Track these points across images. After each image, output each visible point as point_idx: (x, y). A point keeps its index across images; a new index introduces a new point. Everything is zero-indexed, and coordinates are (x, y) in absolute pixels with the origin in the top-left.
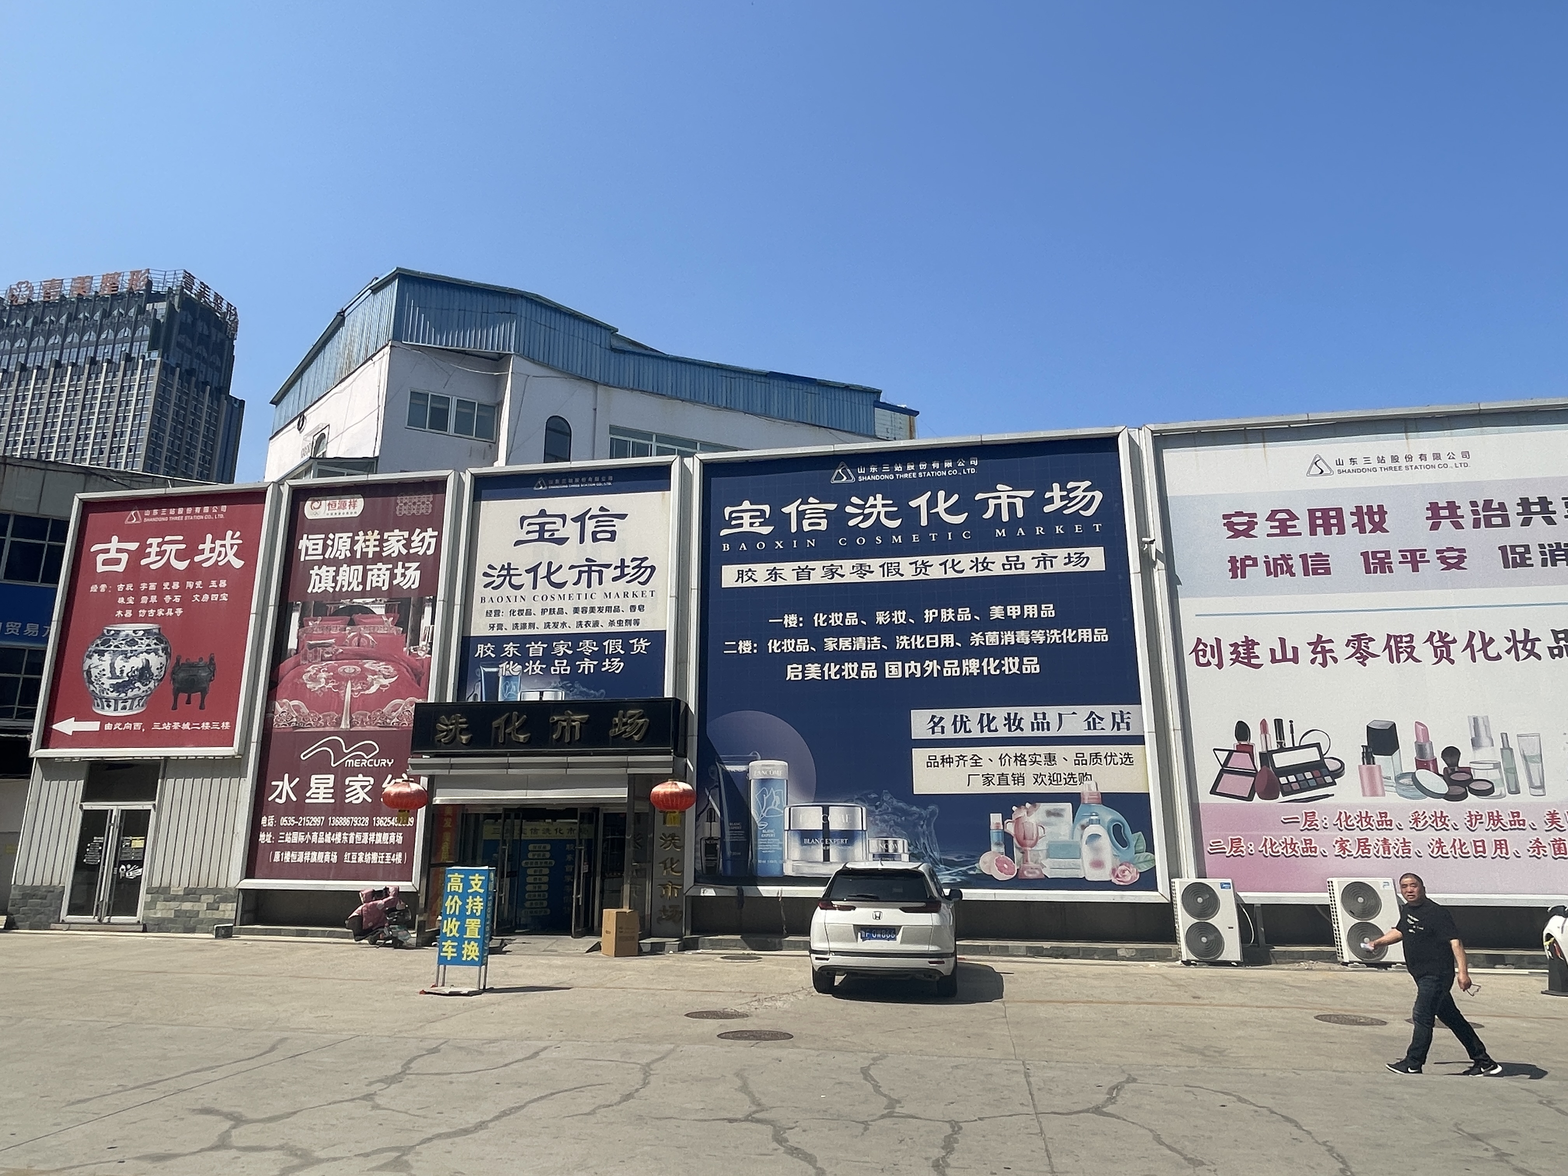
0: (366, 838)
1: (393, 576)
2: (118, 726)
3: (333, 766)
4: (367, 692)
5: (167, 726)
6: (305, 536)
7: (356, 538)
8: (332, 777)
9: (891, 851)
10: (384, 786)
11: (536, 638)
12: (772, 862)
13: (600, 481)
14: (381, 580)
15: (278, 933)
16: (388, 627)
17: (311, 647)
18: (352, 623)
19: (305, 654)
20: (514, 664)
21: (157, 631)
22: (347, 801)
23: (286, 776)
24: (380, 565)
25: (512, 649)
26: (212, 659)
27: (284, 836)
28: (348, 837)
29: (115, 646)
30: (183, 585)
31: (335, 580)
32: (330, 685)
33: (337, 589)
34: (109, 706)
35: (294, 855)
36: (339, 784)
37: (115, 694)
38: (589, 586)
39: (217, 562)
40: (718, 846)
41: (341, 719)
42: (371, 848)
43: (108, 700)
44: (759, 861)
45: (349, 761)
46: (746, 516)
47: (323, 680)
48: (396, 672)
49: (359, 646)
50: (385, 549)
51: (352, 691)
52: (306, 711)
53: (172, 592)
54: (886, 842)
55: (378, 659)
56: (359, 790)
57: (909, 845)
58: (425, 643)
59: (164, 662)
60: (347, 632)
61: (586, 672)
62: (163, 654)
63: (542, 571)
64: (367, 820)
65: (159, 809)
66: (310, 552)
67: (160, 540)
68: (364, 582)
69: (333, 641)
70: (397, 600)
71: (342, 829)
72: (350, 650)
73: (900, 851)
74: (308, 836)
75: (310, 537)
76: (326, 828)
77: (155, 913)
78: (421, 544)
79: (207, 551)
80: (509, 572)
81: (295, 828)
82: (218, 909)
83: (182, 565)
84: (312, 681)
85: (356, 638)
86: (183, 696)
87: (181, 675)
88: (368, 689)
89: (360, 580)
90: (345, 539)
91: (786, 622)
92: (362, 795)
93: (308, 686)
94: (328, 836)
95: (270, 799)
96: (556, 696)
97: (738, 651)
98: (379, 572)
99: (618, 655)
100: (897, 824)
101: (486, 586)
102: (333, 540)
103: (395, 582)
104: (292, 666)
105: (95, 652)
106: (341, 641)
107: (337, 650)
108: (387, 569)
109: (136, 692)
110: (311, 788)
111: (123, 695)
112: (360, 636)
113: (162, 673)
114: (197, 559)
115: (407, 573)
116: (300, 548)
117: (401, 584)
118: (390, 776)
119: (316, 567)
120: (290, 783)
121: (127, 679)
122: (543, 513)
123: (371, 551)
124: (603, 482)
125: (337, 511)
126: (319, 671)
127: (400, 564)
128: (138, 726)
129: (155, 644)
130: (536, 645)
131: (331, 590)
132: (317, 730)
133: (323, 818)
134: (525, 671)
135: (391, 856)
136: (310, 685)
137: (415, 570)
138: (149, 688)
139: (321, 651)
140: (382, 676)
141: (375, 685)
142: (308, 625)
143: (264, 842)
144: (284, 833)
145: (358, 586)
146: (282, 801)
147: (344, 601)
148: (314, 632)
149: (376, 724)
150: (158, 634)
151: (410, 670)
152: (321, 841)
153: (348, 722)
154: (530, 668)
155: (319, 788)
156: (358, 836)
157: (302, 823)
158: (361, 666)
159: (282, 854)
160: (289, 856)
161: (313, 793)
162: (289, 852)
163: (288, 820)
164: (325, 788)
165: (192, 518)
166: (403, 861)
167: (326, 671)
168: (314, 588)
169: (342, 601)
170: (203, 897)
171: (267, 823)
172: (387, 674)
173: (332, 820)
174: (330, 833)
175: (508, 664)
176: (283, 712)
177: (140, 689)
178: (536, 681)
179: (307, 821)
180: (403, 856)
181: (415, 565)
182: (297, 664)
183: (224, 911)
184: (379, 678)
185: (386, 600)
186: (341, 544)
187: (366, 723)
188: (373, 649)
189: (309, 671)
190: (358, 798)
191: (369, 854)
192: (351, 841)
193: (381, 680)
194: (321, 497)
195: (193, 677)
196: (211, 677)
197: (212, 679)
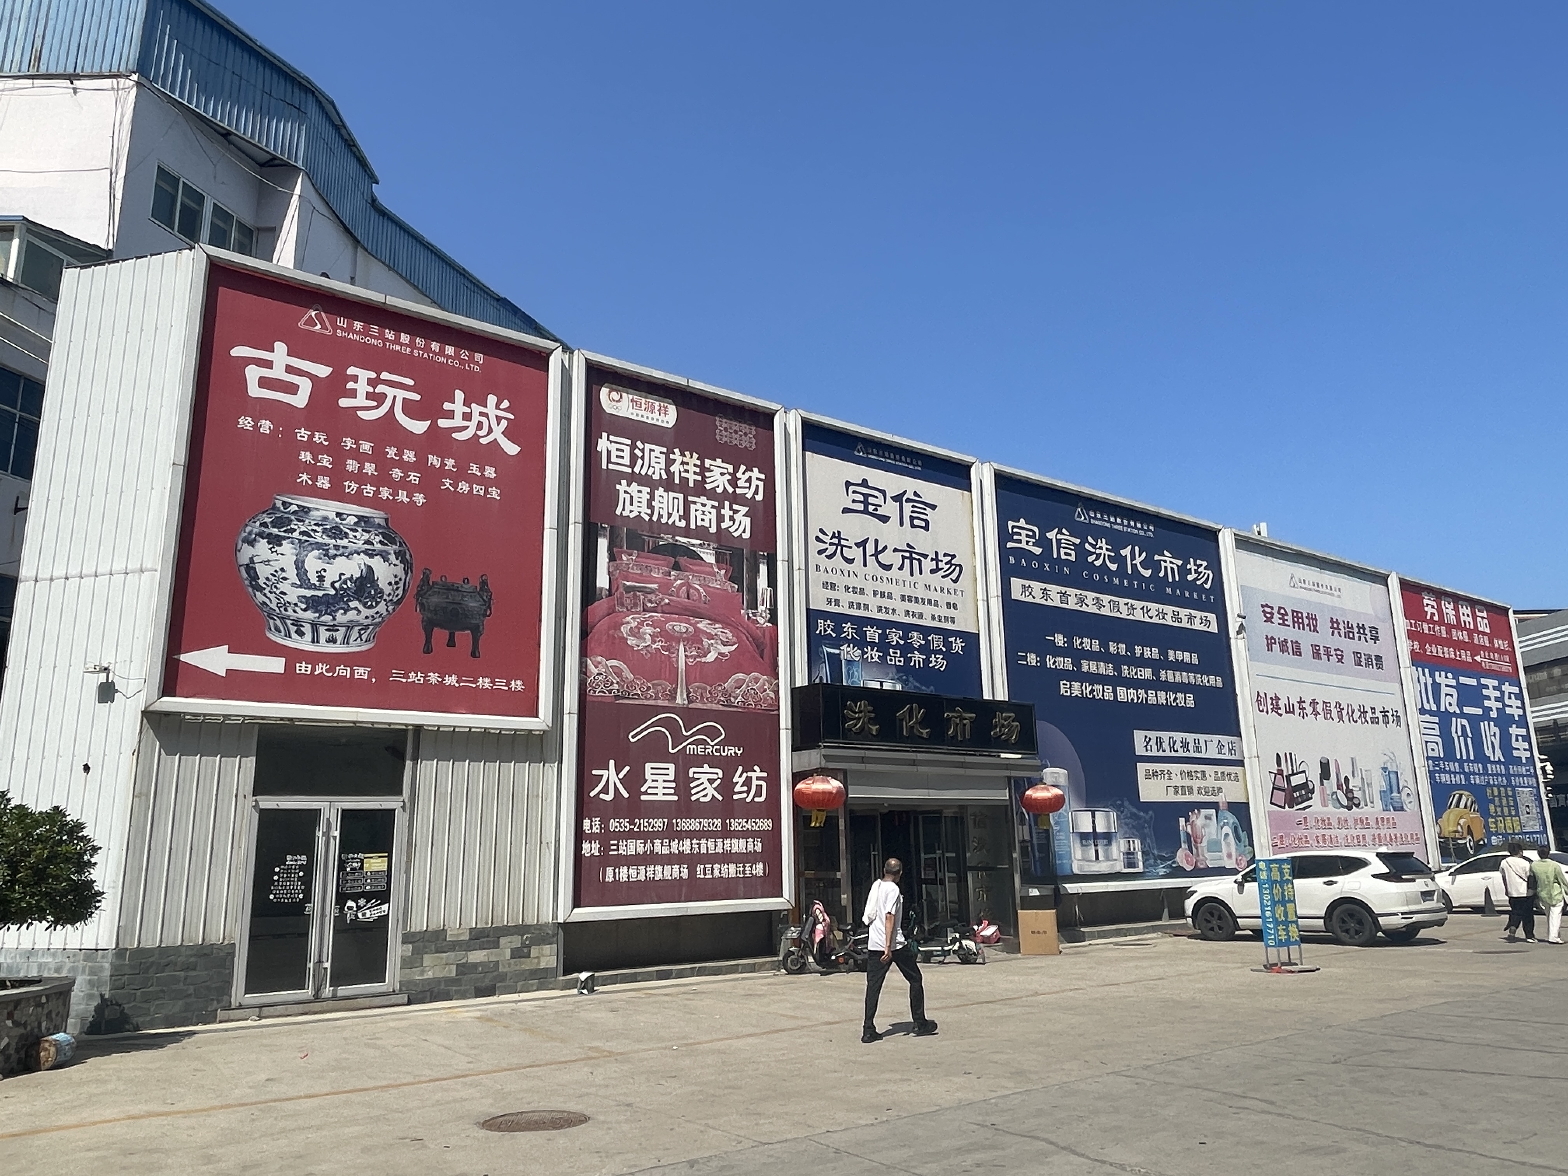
0: (720, 846)
1: (720, 518)
2: (321, 669)
3: (672, 752)
4: (703, 660)
5: (416, 678)
6: (605, 435)
7: (672, 456)
8: (672, 766)
9: (1132, 849)
10: (735, 780)
11: (873, 622)
12: (1064, 861)
14: (707, 519)
16: (719, 580)
17: (629, 589)
18: (677, 567)
19: (621, 598)
20: (854, 648)
21: (383, 523)
22: (693, 798)
23: (612, 762)
24: (703, 499)
25: (850, 630)
26: (484, 583)
27: (617, 845)
28: (699, 844)
29: (301, 533)
30: (421, 460)
31: (650, 506)
32: (657, 645)
33: (655, 518)
34: (301, 633)
35: (632, 871)
36: (682, 775)
37: (310, 615)
38: (912, 574)
39: (476, 437)
40: (1029, 848)
41: (675, 689)
42: (726, 858)
43: (296, 623)
44: (1057, 862)
45: (692, 747)
46: (1024, 532)
47: (648, 637)
48: (735, 640)
49: (688, 598)
50: (708, 480)
51: (686, 656)
52: (631, 676)
53: (403, 466)
54: (1129, 842)
55: (715, 621)
56: (707, 784)
57: (1142, 844)
58: (763, 608)
59: (401, 574)
60: (672, 578)
61: (917, 666)
62: (398, 562)
63: (870, 548)
64: (719, 822)
65: (411, 808)
66: (614, 459)
67: (373, 375)
68: (686, 516)
69: (655, 586)
70: (729, 548)
71: (691, 835)
72: (681, 603)
73: (1137, 849)
74: (649, 845)
75: (612, 438)
76: (671, 834)
77: (422, 973)
78: (747, 485)
79: (458, 416)
80: (839, 541)
81: (631, 835)
82: (529, 957)
83: (419, 427)
84: (635, 636)
85: (684, 589)
86: (440, 635)
87: (435, 600)
88: (706, 655)
89: (681, 513)
90: (657, 454)
91: (1056, 640)
92: (711, 791)
93: (629, 642)
94: (674, 843)
95: (592, 794)
96: (895, 687)
97: (1027, 663)
98: (704, 509)
99: (940, 652)
100: (1134, 827)
101: (820, 552)
102: (643, 451)
103: (724, 526)
104: (606, 612)
105: (261, 535)
106: (666, 588)
107: (662, 599)
108: (713, 507)
109: (352, 615)
110: (645, 781)
111: (327, 618)
112: (689, 587)
113: (400, 592)
114: (443, 423)
115: (735, 516)
116: (599, 449)
117: (731, 530)
118: (740, 768)
119: (624, 482)
120: (618, 773)
121: (333, 592)
122: (865, 483)
123: (692, 478)
125: (643, 413)
126: (641, 623)
127: (727, 504)
128: (362, 671)
129: (381, 542)
130: (872, 630)
131: (647, 518)
132: (646, 703)
133: (666, 820)
134: (865, 657)
135: (751, 867)
136: (631, 641)
137: (744, 515)
138: (377, 613)
139: (642, 597)
140: (719, 642)
141: (713, 652)
142: (621, 559)
143: (589, 855)
144: (616, 842)
145: (680, 521)
146: (610, 797)
147: (665, 537)
148: (630, 570)
149: (718, 703)
150: (383, 527)
151: (750, 639)
152: (666, 851)
153: (685, 696)
154: (868, 654)
155: (657, 781)
156: (711, 844)
157: (639, 827)
158: (694, 625)
159: (617, 870)
160: (624, 873)
161: (650, 787)
162: (626, 868)
163: (620, 824)
164: (664, 781)
165: (426, 356)
166: (764, 873)
167: (651, 626)
168: (623, 509)
169: (662, 535)
170: (503, 941)
171: (591, 828)
172: (725, 640)
173: (677, 823)
174: (676, 840)
175: (849, 646)
176: (598, 674)
177: (360, 612)
178: (875, 669)
179: (646, 824)
180: (764, 867)
181: (744, 510)
182: (612, 611)
183: (538, 957)
184: (717, 643)
185: (715, 546)
186: (653, 460)
187: (707, 699)
188: (706, 606)
189: (628, 623)
190: (706, 795)
191: (726, 866)
192: (704, 850)
193: (718, 647)
194: (620, 388)
195: (455, 606)
196: (486, 611)
197: (488, 613)
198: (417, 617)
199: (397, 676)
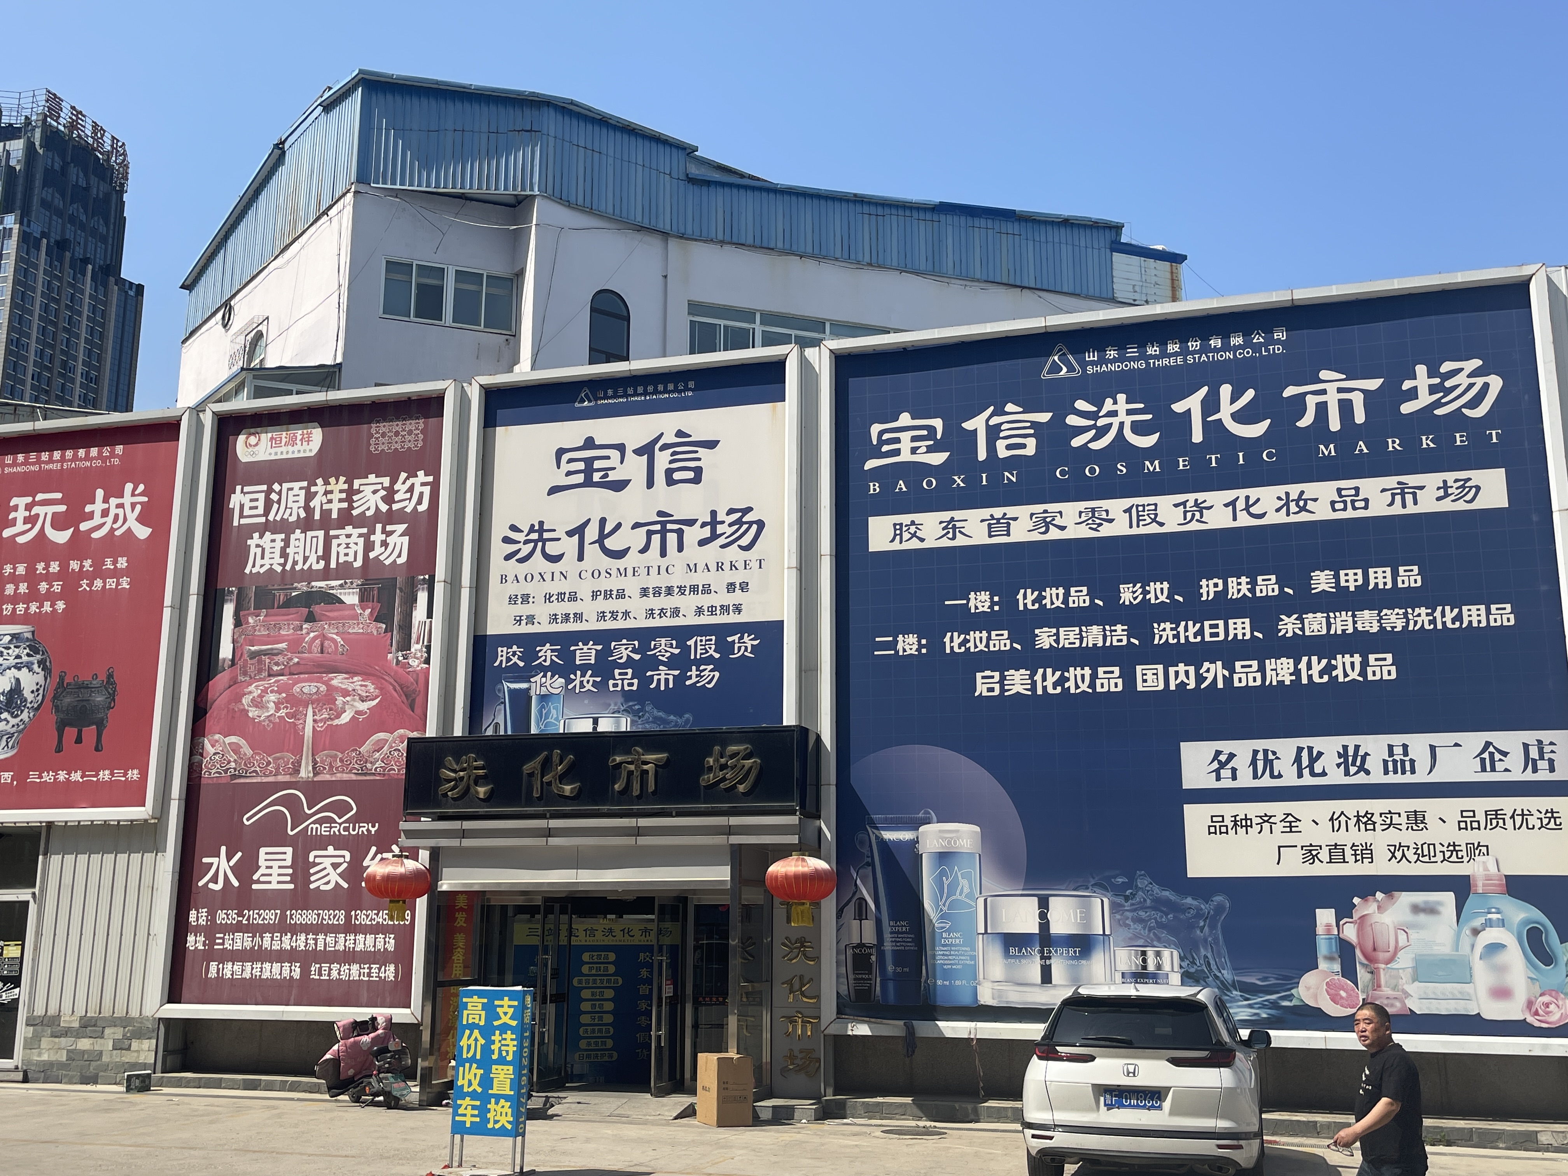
0: (341, 942)
1: (369, 546)
3: (291, 833)
4: (336, 722)
5: (48, 777)
6: (239, 488)
7: (313, 489)
8: (289, 850)
9: (1151, 967)
10: (365, 864)
11: (585, 637)
12: (958, 983)
13: (676, 390)
14: (351, 552)
15: (218, 1085)
16: (363, 623)
17: (253, 655)
18: (311, 618)
19: (245, 666)
20: (552, 676)
21: (29, 635)
22: (312, 886)
23: (223, 849)
24: (349, 529)
25: (549, 653)
26: (110, 676)
27: (223, 939)
28: (316, 940)
30: (64, 566)
31: (284, 555)
32: (282, 713)
33: (288, 567)
35: (237, 967)
36: (300, 860)
38: (663, 554)
39: (112, 530)
40: (873, 958)
41: (299, 763)
42: (349, 957)
44: (939, 982)
45: (314, 826)
46: (905, 437)
47: (272, 705)
48: (377, 692)
49: (322, 652)
51: (315, 721)
52: (249, 752)
53: (49, 578)
54: (1144, 953)
55: (351, 673)
56: (330, 869)
57: (1182, 959)
58: (419, 646)
59: (42, 682)
60: (304, 631)
61: (662, 688)
62: (39, 670)
63: (591, 533)
64: (342, 915)
65: (40, 900)
66: (247, 512)
67: (29, 499)
68: (326, 556)
69: (283, 645)
70: (377, 581)
71: (306, 929)
72: (312, 660)
73: (1167, 967)
74: (257, 939)
75: (246, 489)
76: (283, 927)
77: (40, 1055)
78: (408, 495)
79: (98, 514)
80: (541, 535)
81: (239, 928)
82: (129, 1049)
83: (61, 537)
84: (256, 706)
85: (318, 641)
86: (71, 733)
87: (68, 700)
88: (338, 716)
89: (320, 553)
90: (296, 491)
91: (972, 604)
92: (334, 877)
93: (250, 715)
94: (286, 938)
95: (200, 884)
96: (618, 724)
97: (897, 652)
98: (348, 540)
99: (710, 660)
100: (1160, 925)
101: (508, 558)
102: (280, 493)
104: (227, 685)
106: (295, 645)
107: (291, 659)
108: (360, 536)
109: (2, 726)
110: (258, 867)
112: (324, 637)
113: (40, 698)
114: (84, 526)
115: (389, 540)
116: (231, 506)
117: (382, 558)
118: (374, 849)
119: (256, 535)
120: (228, 861)
122: (589, 443)
123: (335, 508)
124: (680, 392)
125: (284, 449)
126: (265, 691)
127: (379, 527)
128: (7, 776)
129: (28, 655)
130: (585, 647)
131: (279, 569)
132: (265, 780)
133: (278, 912)
134: (570, 687)
135: (379, 969)
136: (253, 713)
137: (401, 535)
138: (21, 720)
139: (267, 661)
140: (357, 698)
141: (348, 712)
142: (248, 623)
143: (193, 948)
144: (222, 935)
145: (318, 562)
146: (218, 887)
147: (299, 586)
148: (257, 633)
149: (351, 770)
150: (31, 640)
151: (398, 688)
152: (276, 947)
153: (310, 768)
154: (577, 682)
155: (271, 867)
156: (330, 939)
157: (248, 919)
158: (326, 683)
159: (221, 966)
160: (230, 970)
161: (263, 875)
162: (230, 964)
163: (228, 915)
164: (280, 867)
165: (73, 465)
166: (396, 977)
167: (276, 692)
168: (254, 566)
169: (296, 584)
170: (107, 1031)
171: (197, 920)
172: (364, 694)
173: (291, 915)
174: (289, 934)
175: (545, 676)
176: (215, 754)
177: (8, 722)
178: (586, 702)
179: (256, 916)
180: (396, 970)
181: (401, 528)
182: (234, 682)
183: (138, 1051)
184: (354, 700)
185: (359, 582)
186: (291, 499)
187: (337, 769)
188: (344, 657)
189: (250, 692)
190: (328, 883)
191: (347, 967)
192: (320, 947)
193: (356, 704)
194: (259, 430)
195: (84, 703)
196: (110, 703)
197: (112, 705)
198: (51, 718)
199: (33, 777)
